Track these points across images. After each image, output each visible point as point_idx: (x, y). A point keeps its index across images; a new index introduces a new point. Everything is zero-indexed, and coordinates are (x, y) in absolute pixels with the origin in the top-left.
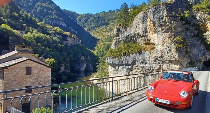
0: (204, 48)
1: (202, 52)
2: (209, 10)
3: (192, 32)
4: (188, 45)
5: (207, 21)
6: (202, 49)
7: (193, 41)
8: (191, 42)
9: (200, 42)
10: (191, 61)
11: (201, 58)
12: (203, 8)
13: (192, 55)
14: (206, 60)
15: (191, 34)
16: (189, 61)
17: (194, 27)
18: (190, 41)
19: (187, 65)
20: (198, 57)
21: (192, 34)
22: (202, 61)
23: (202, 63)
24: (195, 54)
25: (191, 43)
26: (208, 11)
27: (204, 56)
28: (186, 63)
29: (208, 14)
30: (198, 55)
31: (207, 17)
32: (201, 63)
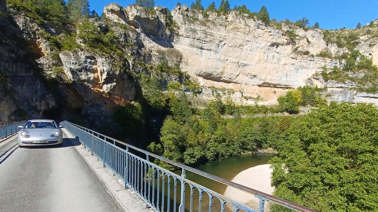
0: (41, 86)
1: (39, 93)
2: (40, 17)
3: (12, 51)
4: (6, 77)
5: (39, 38)
6: (39, 87)
7: (16, 69)
8: (13, 72)
9: (32, 74)
10: (19, 109)
11: (37, 103)
12: (28, 11)
13: (19, 97)
14: (48, 107)
15: (9, 54)
16: (14, 109)
17: (16, 42)
18: (11, 69)
19: (9, 117)
20: (32, 101)
21: (13, 55)
22: (40, 110)
23: (41, 113)
24: (24, 95)
25: (13, 74)
26: (38, 19)
27: (43, 102)
28: (7, 113)
29: (39, 25)
30: (32, 100)
31: (38, 30)
32: (39, 114)
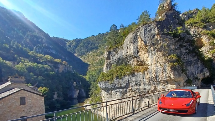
0: (201, 64)
1: (200, 69)
2: (203, 23)
3: (187, 49)
4: (184, 63)
5: (202, 36)
6: (200, 65)
7: (188, 58)
8: (187, 60)
9: (196, 58)
10: (188, 79)
11: (198, 75)
12: (197, 23)
13: (189, 73)
14: (205, 77)
15: (185, 51)
16: (186, 79)
17: (189, 43)
18: (186, 58)
19: (183, 84)
20: (196, 75)
21: (187, 51)
22: (200, 79)
23: (200, 81)
24: (191, 71)
25: (187, 61)
26: (202, 25)
27: (202, 74)
28: (183, 82)
29: (202, 28)
30: (196, 73)
31: (202, 31)
32: (199, 81)
